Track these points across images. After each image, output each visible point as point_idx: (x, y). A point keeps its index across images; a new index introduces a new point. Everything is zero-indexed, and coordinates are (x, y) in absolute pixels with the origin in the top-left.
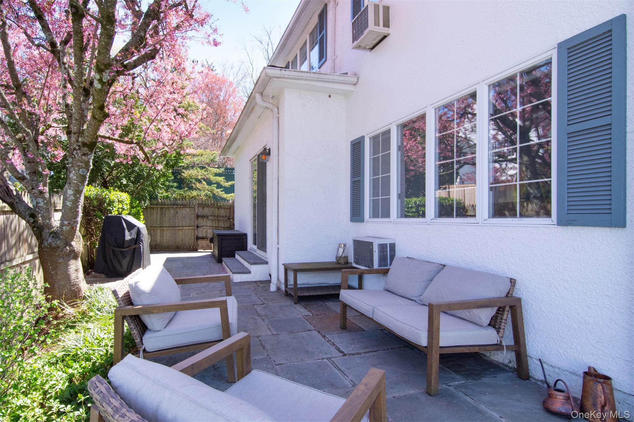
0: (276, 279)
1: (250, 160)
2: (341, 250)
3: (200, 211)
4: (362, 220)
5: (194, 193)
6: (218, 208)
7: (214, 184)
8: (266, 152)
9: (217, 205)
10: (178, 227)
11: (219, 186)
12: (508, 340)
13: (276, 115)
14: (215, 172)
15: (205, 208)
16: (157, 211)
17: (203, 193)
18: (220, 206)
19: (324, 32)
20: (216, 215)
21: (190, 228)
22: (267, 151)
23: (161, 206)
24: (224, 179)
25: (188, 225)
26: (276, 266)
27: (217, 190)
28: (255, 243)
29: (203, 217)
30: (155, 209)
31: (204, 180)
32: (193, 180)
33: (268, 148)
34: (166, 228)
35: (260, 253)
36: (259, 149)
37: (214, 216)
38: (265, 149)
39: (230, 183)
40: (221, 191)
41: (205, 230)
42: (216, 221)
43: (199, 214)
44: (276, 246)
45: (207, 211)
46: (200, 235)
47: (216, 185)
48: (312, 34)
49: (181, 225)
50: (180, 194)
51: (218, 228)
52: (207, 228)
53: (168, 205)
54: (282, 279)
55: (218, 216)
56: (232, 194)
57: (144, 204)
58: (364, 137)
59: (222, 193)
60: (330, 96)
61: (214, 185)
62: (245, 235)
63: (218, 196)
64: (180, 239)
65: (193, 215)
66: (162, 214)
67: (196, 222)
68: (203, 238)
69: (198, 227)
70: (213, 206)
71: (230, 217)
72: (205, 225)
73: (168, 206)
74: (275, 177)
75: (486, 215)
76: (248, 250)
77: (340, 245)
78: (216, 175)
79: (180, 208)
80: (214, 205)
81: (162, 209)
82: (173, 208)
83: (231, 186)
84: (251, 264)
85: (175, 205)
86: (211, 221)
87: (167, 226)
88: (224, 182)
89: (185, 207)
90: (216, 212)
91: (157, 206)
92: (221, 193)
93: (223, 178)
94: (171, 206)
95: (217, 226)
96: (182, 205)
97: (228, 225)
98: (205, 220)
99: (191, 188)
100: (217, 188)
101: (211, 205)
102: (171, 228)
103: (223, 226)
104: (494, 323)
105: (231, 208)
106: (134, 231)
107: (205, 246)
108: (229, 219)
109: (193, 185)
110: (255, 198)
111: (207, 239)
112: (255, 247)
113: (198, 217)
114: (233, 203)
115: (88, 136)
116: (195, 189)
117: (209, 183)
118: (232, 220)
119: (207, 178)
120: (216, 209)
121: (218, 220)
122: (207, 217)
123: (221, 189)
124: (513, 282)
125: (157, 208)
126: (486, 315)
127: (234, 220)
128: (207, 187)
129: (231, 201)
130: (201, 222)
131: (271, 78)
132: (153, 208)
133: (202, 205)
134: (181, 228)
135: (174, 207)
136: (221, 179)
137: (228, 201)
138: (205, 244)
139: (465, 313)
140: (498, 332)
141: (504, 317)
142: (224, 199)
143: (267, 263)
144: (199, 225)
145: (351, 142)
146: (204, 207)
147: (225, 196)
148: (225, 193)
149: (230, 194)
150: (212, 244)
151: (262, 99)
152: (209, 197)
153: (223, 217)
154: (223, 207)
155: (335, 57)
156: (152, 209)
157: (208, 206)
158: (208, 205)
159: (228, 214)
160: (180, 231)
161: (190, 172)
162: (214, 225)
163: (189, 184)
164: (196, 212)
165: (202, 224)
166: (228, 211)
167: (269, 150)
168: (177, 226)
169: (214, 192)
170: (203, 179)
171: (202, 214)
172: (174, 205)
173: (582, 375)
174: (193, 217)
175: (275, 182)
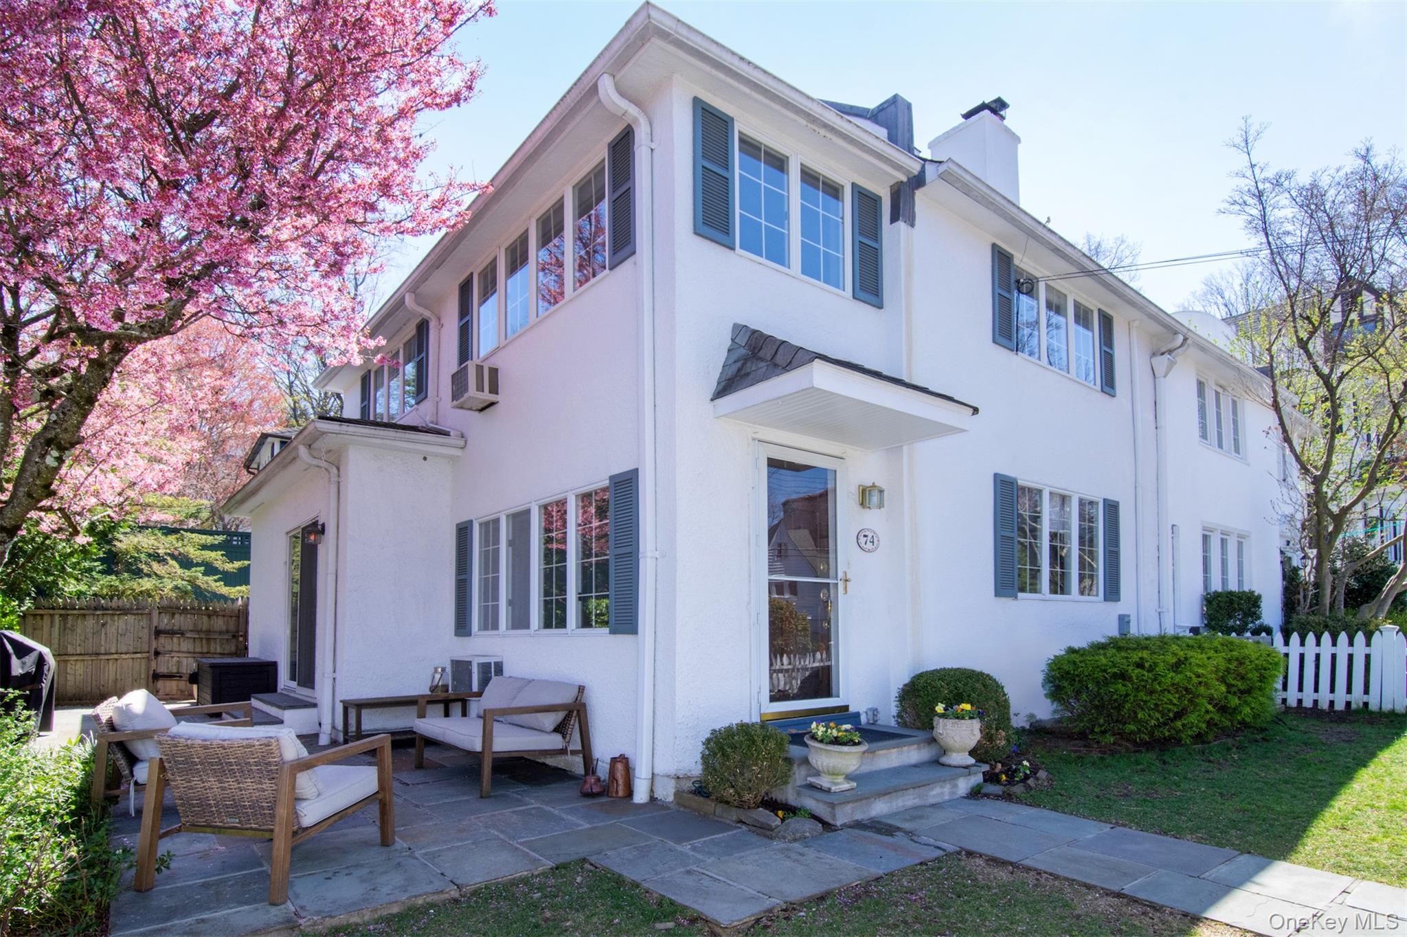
0: (329, 727)
1: (287, 533)
2: (438, 676)
3: (165, 622)
4: (469, 634)
5: (147, 584)
6: (209, 616)
7: (198, 565)
8: (316, 529)
9: (207, 609)
10: (106, 654)
11: (210, 569)
12: (576, 744)
13: (334, 479)
14: (203, 542)
15: (177, 616)
16: (52, 622)
17: (169, 585)
18: (215, 612)
19: (424, 355)
20: (204, 629)
21: (139, 655)
22: (320, 527)
23: (63, 612)
24: (222, 555)
25: (131, 649)
26: (330, 705)
27: (206, 578)
28: (293, 678)
29: (171, 633)
30: (45, 617)
31: (173, 556)
32: (143, 555)
33: (320, 523)
34: (75, 658)
35: (303, 693)
36: (304, 519)
37: (199, 632)
38: (315, 524)
39: (237, 564)
40: (216, 581)
41: (175, 659)
42: (204, 641)
43: (162, 627)
44: (332, 675)
45: (179, 621)
46: (163, 669)
47: (202, 568)
48: (407, 344)
49: (113, 651)
50: (111, 586)
51: (208, 655)
52: (179, 655)
53: (80, 609)
54: (340, 725)
55: (208, 632)
56: (243, 588)
57: (20, 606)
58: (471, 522)
59: (218, 584)
60: (425, 459)
61: (198, 569)
62: (274, 665)
63: (207, 591)
64: (112, 677)
65: (146, 631)
66: (64, 628)
67: (154, 644)
68: (170, 676)
69: (157, 653)
70: (194, 611)
71: (238, 632)
72: (176, 648)
73: (82, 612)
74: (332, 569)
75: (574, 626)
76: (279, 691)
77: (436, 669)
78: (204, 547)
79: (113, 615)
80: (200, 609)
81: (64, 617)
82: (94, 615)
83: (240, 569)
84: (284, 708)
85: (100, 608)
86: (191, 641)
87: (78, 652)
88: (224, 562)
89: (126, 614)
90: (204, 623)
91: (51, 612)
92: (213, 584)
93: (220, 553)
94: (91, 612)
95: (205, 651)
96: (118, 608)
97: (233, 649)
98: (175, 640)
99: (138, 573)
100: (205, 574)
101: (193, 608)
102: (86, 658)
103: (219, 650)
104: (560, 729)
105: (242, 616)
106: (30, 660)
107: (174, 692)
108: (234, 636)
109: (143, 566)
110: (294, 594)
111: (181, 677)
112: (294, 684)
113: (158, 633)
114: (246, 605)
115: (10, 518)
116: (149, 576)
117: (186, 563)
118: (241, 639)
119: (180, 554)
120: (205, 618)
121: (208, 640)
122: (182, 634)
123: (216, 577)
124: (581, 689)
125: (52, 616)
126: (550, 720)
127: (246, 639)
128: (180, 571)
129: (240, 602)
130: (164, 643)
131: (324, 433)
132: (42, 616)
133: (170, 609)
134: (115, 656)
135: (98, 613)
136: (216, 557)
137: (234, 601)
138: (175, 688)
139: (516, 718)
140: (564, 737)
141: (572, 722)
142: (224, 598)
143: (315, 705)
144: (160, 649)
145: (457, 525)
146: (173, 614)
147: (224, 590)
148: (226, 585)
149: (238, 588)
150: (195, 687)
151: (310, 453)
152: (186, 593)
153: (221, 633)
154: (221, 613)
155: (438, 399)
156: (38, 618)
157: (184, 611)
158: (185, 609)
159: (232, 627)
160: (111, 662)
161: (136, 540)
162: (198, 650)
163: (131, 564)
164: (155, 623)
165: (168, 648)
166: (232, 622)
167: (323, 525)
168: (103, 652)
169: (199, 583)
170: (169, 554)
171: (168, 628)
172: (96, 609)
173: (609, 761)
174: (145, 634)
175: (331, 578)
